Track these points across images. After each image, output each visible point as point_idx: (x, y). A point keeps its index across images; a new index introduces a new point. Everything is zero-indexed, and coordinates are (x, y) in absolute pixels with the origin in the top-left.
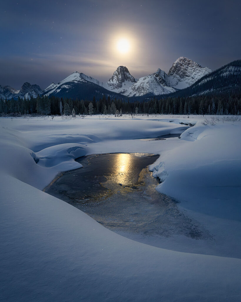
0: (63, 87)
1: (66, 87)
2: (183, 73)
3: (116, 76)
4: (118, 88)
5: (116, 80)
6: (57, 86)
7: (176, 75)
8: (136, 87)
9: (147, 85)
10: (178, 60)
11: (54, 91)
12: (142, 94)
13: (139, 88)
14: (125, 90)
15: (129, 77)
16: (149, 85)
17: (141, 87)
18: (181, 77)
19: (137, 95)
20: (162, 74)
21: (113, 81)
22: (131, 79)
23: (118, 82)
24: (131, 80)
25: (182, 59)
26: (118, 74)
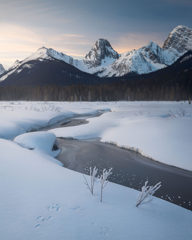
0: (25, 66)
1: (29, 67)
2: (182, 46)
3: (94, 52)
4: (96, 67)
5: (95, 56)
6: (18, 66)
7: (173, 49)
8: (117, 65)
9: (130, 62)
10: (176, 30)
11: (14, 72)
12: (123, 74)
13: (120, 66)
14: (103, 69)
15: (111, 52)
16: (132, 62)
17: (122, 65)
18: (178, 51)
19: (117, 75)
20: (154, 47)
21: (90, 57)
22: (114, 54)
23: (97, 59)
24: (113, 56)
25: (180, 29)
26: (97, 49)
